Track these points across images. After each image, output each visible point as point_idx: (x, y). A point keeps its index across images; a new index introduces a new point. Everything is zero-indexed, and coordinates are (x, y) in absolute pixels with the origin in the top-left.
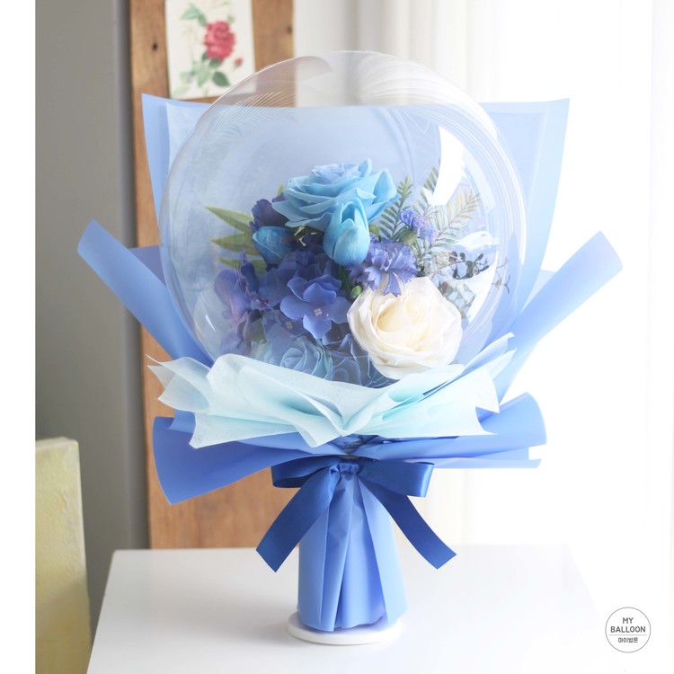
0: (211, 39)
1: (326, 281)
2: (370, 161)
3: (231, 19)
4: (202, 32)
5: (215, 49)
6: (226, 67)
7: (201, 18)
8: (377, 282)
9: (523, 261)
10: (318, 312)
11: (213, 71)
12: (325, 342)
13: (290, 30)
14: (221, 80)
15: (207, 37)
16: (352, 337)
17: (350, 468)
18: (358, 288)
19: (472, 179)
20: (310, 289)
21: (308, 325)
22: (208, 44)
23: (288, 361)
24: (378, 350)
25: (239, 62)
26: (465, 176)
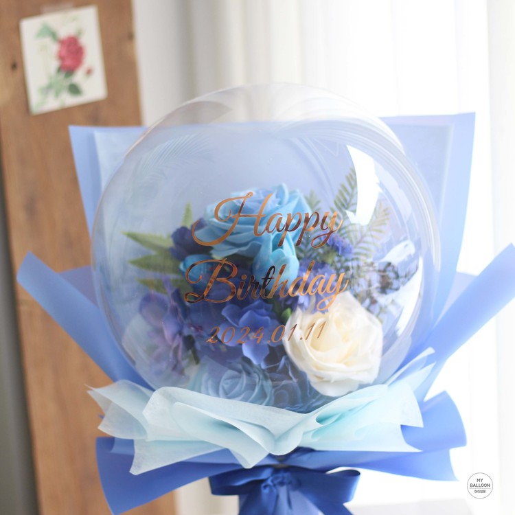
0: (64, 53)
1: (259, 307)
2: (285, 186)
3: (80, 33)
4: (54, 48)
5: (69, 62)
6: (79, 77)
7: (53, 35)
8: (306, 304)
9: (439, 269)
10: (252, 336)
11: (67, 83)
12: (263, 366)
13: (130, 36)
14: (75, 90)
15: (60, 52)
16: (288, 358)
17: (283, 478)
18: (289, 310)
19: (387, 192)
20: (246, 316)
21: (247, 352)
22: (61, 58)
23: (227, 384)
24: (314, 369)
25: (89, 72)
26: (381, 191)
